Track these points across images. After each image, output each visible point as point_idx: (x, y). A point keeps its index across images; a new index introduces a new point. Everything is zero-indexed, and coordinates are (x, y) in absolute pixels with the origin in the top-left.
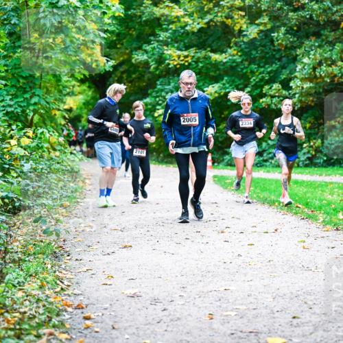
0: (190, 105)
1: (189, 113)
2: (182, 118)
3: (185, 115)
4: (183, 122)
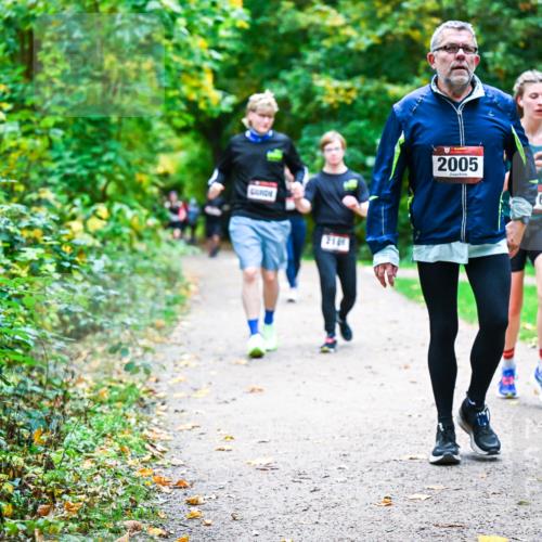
0: (461, 122)
1: (459, 145)
2: (435, 158)
3: (447, 150)
4: (440, 169)
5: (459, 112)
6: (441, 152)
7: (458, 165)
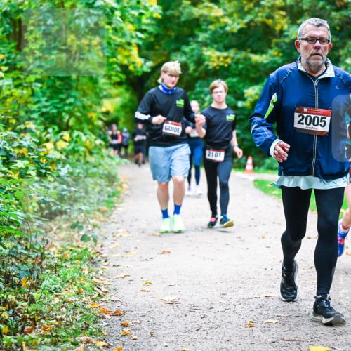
4: (299, 122)
5: (316, 84)
6: (301, 111)
7: (312, 121)
